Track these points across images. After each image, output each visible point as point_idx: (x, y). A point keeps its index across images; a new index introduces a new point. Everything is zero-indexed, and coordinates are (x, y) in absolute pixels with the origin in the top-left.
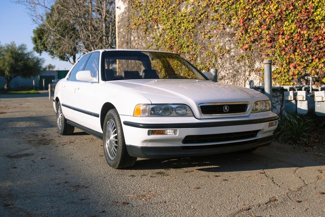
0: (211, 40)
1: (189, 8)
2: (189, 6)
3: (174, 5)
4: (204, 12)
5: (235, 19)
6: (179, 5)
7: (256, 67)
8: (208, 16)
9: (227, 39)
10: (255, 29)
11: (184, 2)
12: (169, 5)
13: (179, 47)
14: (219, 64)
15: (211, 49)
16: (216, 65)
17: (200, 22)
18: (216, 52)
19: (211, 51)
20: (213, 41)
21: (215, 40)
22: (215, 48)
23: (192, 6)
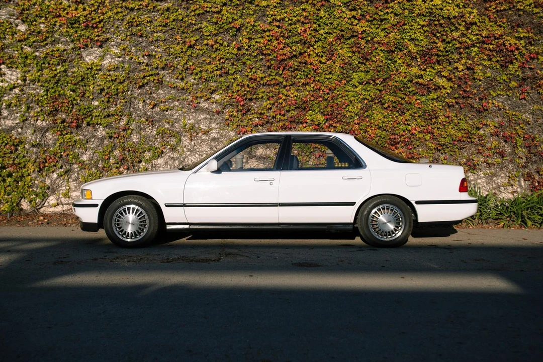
0: (167, 113)
1: (110, 60)
2: (108, 56)
3: (61, 46)
4: (154, 74)
5: (221, 94)
6: (80, 49)
7: (258, 154)
8: (162, 81)
9: (202, 117)
10: (263, 112)
11: (94, 49)
12: (47, 44)
13: (83, 114)
14: (185, 147)
15: (167, 126)
16: (179, 148)
17: (143, 86)
18: (177, 130)
19: (168, 128)
20: (172, 115)
21: (177, 114)
22: (176, 124)
23: (117, 59)
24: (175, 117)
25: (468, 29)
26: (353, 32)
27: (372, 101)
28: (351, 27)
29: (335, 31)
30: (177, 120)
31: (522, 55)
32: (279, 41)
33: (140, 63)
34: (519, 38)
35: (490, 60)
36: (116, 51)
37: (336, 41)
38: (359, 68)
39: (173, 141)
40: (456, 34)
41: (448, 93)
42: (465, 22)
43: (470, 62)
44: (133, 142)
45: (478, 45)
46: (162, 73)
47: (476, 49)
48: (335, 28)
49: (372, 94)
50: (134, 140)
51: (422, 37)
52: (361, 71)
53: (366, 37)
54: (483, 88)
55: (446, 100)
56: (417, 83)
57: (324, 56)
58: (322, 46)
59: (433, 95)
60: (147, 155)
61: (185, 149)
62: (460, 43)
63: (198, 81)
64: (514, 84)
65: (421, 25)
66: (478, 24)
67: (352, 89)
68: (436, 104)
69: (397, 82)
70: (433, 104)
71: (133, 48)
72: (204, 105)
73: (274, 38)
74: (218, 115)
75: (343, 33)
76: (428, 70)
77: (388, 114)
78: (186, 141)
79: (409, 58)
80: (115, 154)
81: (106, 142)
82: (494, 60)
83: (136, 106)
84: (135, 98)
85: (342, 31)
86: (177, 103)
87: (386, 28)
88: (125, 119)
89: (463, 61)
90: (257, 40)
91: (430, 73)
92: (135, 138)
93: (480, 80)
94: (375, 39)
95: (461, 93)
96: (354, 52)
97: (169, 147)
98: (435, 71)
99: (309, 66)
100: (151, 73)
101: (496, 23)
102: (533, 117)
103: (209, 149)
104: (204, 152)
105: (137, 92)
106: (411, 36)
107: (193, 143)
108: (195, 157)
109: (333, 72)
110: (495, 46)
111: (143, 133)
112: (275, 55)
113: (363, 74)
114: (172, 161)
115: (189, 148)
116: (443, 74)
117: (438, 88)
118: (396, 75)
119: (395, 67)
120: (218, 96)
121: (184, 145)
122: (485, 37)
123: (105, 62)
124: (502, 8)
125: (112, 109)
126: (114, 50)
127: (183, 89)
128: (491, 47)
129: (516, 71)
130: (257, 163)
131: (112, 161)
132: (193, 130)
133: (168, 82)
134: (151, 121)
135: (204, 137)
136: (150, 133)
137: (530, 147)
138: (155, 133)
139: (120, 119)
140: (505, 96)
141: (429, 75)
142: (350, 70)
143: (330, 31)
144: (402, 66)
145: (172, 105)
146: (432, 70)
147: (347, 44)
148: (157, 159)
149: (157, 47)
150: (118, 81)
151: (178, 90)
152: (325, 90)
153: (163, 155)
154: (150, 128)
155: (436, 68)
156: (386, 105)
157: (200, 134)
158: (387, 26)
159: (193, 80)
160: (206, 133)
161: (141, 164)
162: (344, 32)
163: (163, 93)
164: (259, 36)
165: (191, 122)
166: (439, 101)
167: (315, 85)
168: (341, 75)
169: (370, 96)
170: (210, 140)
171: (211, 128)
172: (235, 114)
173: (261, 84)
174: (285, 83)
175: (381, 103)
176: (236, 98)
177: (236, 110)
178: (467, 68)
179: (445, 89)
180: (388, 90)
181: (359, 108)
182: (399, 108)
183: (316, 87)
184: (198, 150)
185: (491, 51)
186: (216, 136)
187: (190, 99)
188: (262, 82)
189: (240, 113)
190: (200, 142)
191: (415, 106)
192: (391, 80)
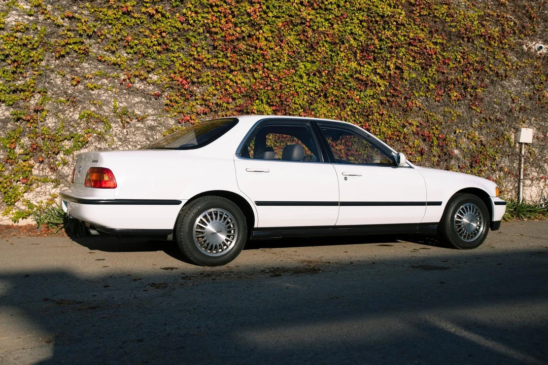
0: (93, 92)
1: (17, 17)
2: (14, 12)
4: (80, 42)
5: (160, 74)
8: (88, 52)
9: (137, 100)
10: (208, 98)
14: (116, 135)
15: (93, 109)
16: (107, 137)
17: (63, 56)
18: (106, 114)
19: (94, 111)
20: (99, 95)
21: (106, 95)
22: (105, 108)
23: (26, 17)
24: (104, 98)
25: (398, 29)
26: (302, 18)
27: (316, 94)
28: (299, 13)
29: (283, 15)
30: (106, 102)
31: (437, 59)
32: (227, 19)
33: (59, 26)
34: (436, 43)
35: (414, 61)
36: (25, 7)
37: (284, 26)
38: (306, 57)
39: (101, 128)
40: (389, 33)
41: (382, 91)
42: (397, 22)
43: (400, 62)
44: (49, 128)
45: (405, 46)
46: (87, 41)
47: (403, 50)
48: (283, 12)
49: (317, 87)
50: (49, 125)
51: (361, 33)
52: (308, 61)
53: (313, 26)
54: (408, 88)
55: (381, 98)
56: (357, 78)
57: (272, 41)
58: (270, 30)
59: (369, 92)
60: (67, 144)
61: (115, 138)
62: (393, 42)
63: (133, 56)
64: (432, 86)
65: (359, 20)
66: (406, 25)
67: (299, 80)
68: (373, 101)
69: (339, 75)
70: (370, 101)
71: (49, 6)
72: (138, 85)
73: (222, 15)
74: (156, 99)
75: (292, 19)
76: (366, 66)
77: (331, 108)
78: (116, 128)
79: (350, 52)
80: (22, 141)
81: (9, 125)
82: (417, 61)
83: (52, 81)
84: (52, 71)
85: (291, 16)
86: (105, 81)
87: (330, 19)
88: (37, 96)
89: (394, 60)
90: (204, 15)
91: (368, 70)
92: (51, 122)
93: (406, 80)
94: (320, 29)
95: (391, 91)
96: (301, 41)
97: (95, 135)
98: (371, 68)
99: (258, 51)
100: (75, 40)
101: (419, 27)
102: (444, 118)
103: (144, 139)
104: (139, 143)
105: (54, 63)
106: (351, 29)
107: (125, 131)
109: (281, 60)
110: (419, 49)
111: (62, 117)
112: (223, 34)
113: (309, 65)
115: (121, 137)
116: (378, 71)
117: (374, 85)
118: (339, 68)
119: (337, 60)
120: (156, 76)
121: (114, 133)
122: (412, 39)
123: (8, 20)
124: (424, 13)
125: (19, 82)
126: (22, 4)
127: (114, 64)
128: (416, 49)
129: (434, 74)
131: (19, 151)
132: (124, 116)
133: (96, 54)
134: (73, 102)
135: (139, 125)
136: (71, 117)
137: (442, 146)
138: (77, 116)
139: (32, 96)
140: (424, 97)
141: (366, 70)
142: (299, 59)
143: (279, 14)
144: (344, 60)
145: (99, 83)
146: (369, 67)
147: (295, 31)
148: (79, 150)
149: (82, 8)
150: (29, 46)
151: (108, 65)
152: (273, 79)
153: (87, 145)
154: (72, 110)
155: (372, 64)
156: (329, 99)
157: (134, 121)
158: (331, 17)
159: (125, 55)
160: (141, 119)
161: (58, 156)
162: (293, 17)
163: (88, 66)
164: (205, 10)
165: (123, 105)
166: (374, 98)
167: (264, 72)
168: (289, 64)
169: (315, 88)
170: (146, 128)
171: (146, 114)
172: (177, 98)
173: (206, 66)
174: (232, 67)
175: (325, 96)
176: (178, 81)
177: (178, 94)
178: (397, 68)
179: (380, 86)
180: (332, 84)
181: (305, 100)
182: (341, 102)
183: (264, 75)
184: (131, 140)
185: (416, 53)
186: (153, 123)
187: (123, 78)
188: (208, 64)
189: (182, 98)
190: (133, 130)
191: (355, 102)
192: (335, 73)
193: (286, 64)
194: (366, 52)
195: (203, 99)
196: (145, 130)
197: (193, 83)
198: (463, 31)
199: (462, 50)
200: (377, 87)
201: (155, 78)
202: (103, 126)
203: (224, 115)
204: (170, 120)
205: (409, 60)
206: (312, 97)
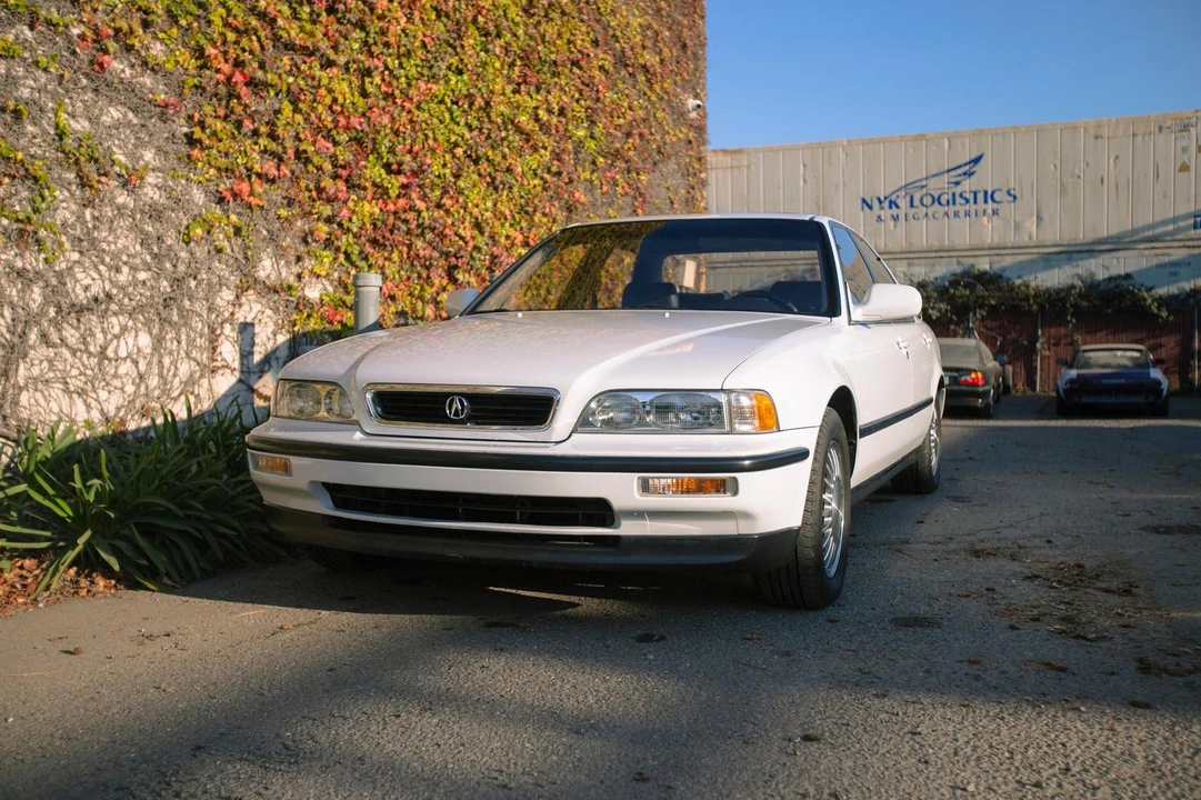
9: (115, 113)
14: (64, 228)
16: (42, 233)
18: (35, 151)
20: (11, 81)
21: (31, 82)
22: (30, 128)
24: (26, 93)
34: (601, 68)
35: (577, 101)
39: (20, 201)
54: (572, 160)
56: (518, 124)
61: (64, 238)
68: (536, 183)
72: (118, 66)
78: (65, 206)
82: (582, 102)
91: (528, 108)
103: (138, 247)
104: (125, 258)
107: (88, 213)
108: (96, 276)
113: (452, 78)
114: (20, 286)
115: (78, 232)
116: (541, 113)
121: (59, 220)
122: (579, 51)
130: (259, 306)
135: (122, 198)
145: (11, 37)
152: (398, 101)
157: (111, 184)
165: (79, 127)
166: (536, 175)
167: (383, 80)
168: (423, 67)
169: (463, 138)
170: (142, 212)
171: (142, 163)
172: (219, 125)
173: (276, 38)
174: (331, 54)
175: (476, 162)
176: (218, 71)
177: (221, 112)
178: (562, 112)
179: (545, 148)
180: (486, 131)
181: (449, 165)
182: (499, 179)
183: (384, 88)
184: (104, 245)
185: (583, 83)
186: (156, 197)
187: (75, 31)
188: (285, 35)
189: (228, 127)
190: (110, 214)
191: (517, 181)
192: (491, 108)
193: (417, 66)
194: (529, 68)
195: (273, 136)
196: (139, 216)
197: (251, 82)
198: (629, 53)
199: (627, 91)
200: (543, 151)
201: (157, 49)
202: (25, 194)
203: (312, 186)
204: (195, 191)
205: (573, 97)
206: (459, 159)
